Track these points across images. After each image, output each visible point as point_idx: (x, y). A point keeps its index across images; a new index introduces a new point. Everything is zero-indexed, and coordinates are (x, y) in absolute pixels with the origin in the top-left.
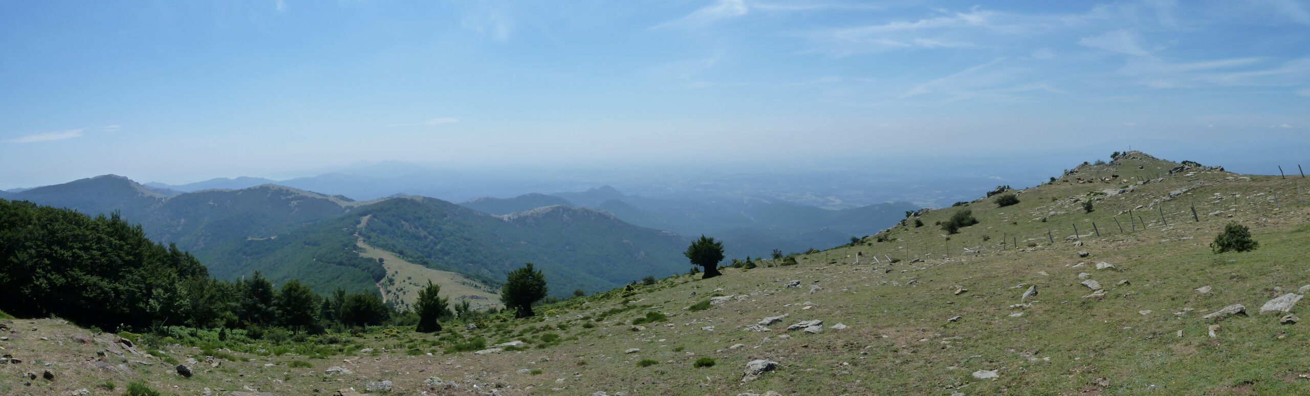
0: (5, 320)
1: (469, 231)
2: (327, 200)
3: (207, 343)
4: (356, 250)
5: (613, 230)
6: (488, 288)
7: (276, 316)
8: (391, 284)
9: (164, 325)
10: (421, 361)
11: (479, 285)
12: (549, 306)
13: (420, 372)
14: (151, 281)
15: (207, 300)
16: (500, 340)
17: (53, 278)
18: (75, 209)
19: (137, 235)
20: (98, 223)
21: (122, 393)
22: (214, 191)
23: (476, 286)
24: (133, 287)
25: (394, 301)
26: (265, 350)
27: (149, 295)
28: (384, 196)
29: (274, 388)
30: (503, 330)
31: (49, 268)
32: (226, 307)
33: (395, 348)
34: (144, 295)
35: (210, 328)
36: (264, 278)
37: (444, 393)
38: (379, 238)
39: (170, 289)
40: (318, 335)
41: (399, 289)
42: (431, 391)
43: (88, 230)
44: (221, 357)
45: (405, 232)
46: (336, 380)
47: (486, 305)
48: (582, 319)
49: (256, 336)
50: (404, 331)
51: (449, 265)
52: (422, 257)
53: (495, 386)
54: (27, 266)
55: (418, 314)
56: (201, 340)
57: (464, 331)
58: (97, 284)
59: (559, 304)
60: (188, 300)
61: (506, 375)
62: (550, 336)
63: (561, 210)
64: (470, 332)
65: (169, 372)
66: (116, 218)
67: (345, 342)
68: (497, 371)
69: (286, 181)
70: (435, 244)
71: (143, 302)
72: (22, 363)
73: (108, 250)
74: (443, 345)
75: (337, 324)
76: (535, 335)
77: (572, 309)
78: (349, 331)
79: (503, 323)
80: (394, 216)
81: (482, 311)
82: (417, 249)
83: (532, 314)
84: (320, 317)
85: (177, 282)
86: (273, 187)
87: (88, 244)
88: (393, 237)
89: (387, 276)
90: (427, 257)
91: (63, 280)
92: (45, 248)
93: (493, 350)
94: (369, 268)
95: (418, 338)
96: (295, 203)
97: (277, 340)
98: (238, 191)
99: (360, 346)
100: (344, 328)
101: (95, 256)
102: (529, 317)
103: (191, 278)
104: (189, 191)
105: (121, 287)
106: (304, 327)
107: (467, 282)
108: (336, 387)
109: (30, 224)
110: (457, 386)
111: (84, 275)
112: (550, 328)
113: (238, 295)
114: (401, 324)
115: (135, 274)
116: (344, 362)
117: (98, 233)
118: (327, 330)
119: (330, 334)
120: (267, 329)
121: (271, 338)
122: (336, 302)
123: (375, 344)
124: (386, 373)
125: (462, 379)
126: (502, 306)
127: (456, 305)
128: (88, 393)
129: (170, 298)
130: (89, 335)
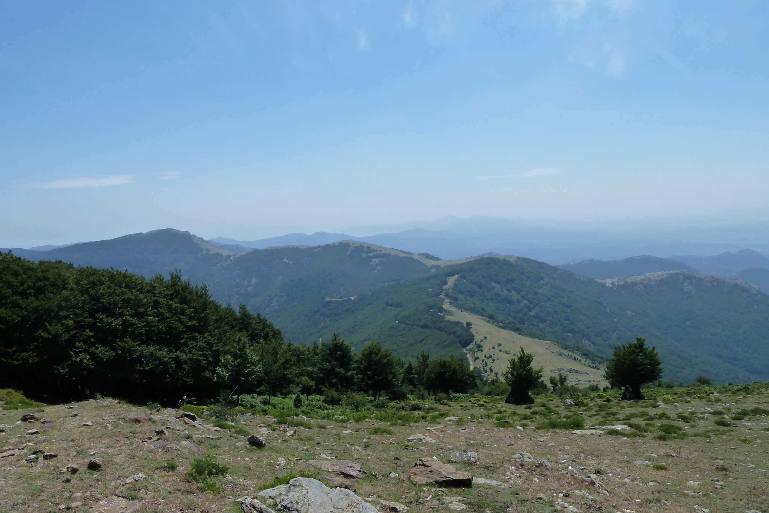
0: (33, 409)
1: (569, 297)
2: (411, 258)
3: (281, 411)
4: (441, 312)
5: (756, 307)
6: (589, 362)
7: (356, 380)
8: (479, 350)
9: (234, 394)
10: (510, 434)
11: (578, 357)
12: (663, 390)
13: (508, 445)
14: (218, 348)
15: (281, 365)
16: (601, 422)
17: (97, 351)
18: (124, 269)
19: (201, 296)
20: (155, 284)
21: (185, 472)
22: (289, 248)
23: (575, 359)
24: (197, 355)
25: (481, 369)
26: (343, 417)
27: (216, 362)
28: (474, 255)
29: (352, 456)
30: (605, 411)
31: (92, 340)
32: (302, 372)
33: (482, 419)
34: (210, 363)
35: (285, 395)
36: (343, 341)
37: (535, 471)
38: (467, 300)
39: (240, 355)
40: (400, 402)
41: (488, 356)
42: (520, 467)
43: (141, 293)
44: (297, 425)
45: (496, 294)
46: (418, 449)
47: (586, 381)
48: (711, 413)
49: (334, 402)
50: (492, 401)
51: (544, 333)
52: (514, 323)
53: (593, 471)
54: (62, 341)
55: (508, 384)
56: (275, 408)
57: (560, 406)
58: (154, 354)
59: (676, 389)
60: (260, 366)
61: (607, 461)
62: (672, 427)
63: (681, 277)
64: (567, 409)
65: (239, 444)
66: (176, 278)
67: (428, 409)
68: (597, 455)
69: (367, 237)
70: (530, 309)
71: (210, 371)
72: (58, 457)
73: (167, 315)
74: (535, 420)
75: (420, 390)
76: (648, 422)
77: (695, 398)
78: (433, 397)
79: (606, 403)
80: (484, 277)
81: (581, 387)
82: (508, 314)
83: (642, 397)
84: (403, 382)
85: (248, 347)
86: (353, 244)
87: (142, 310)
88: (483, 300)
89: (474, 341)
90: (520, 323)
91: (110, 353)
92: (86, 317)
93: (593, 431)
94: (455, 333)
95: (508, 410)
96: (377, 261)
97: (357, 406)
98: (316, 248)
99: (444, 414)
100: (427, 394)
101: (151, 322)
102: (638, 400)
103: (264, 342)
104: (261, 247)
105: (184, 356)
106: (386, 392)
107: (565, 353)
108: (418, 456)
109: (65, 289)
110: (550, 465)
111: (137, 345)
112: (668, 418)
113: (315, 359)
114: (489, 393)
115: (200, 341)
116: (427, 430)
117: (154, 296)
118: (409, 396)
119: (413, 400)
120: (346, 395)
121: (350, 404)
122: (419, 367)
123: (461, 413)
124: (472, 444)
125: (555, 458)
126: (606, 384)
127: (551, 377)
128: (145, 478)
129: (240, 365)
130: (145, 412)
